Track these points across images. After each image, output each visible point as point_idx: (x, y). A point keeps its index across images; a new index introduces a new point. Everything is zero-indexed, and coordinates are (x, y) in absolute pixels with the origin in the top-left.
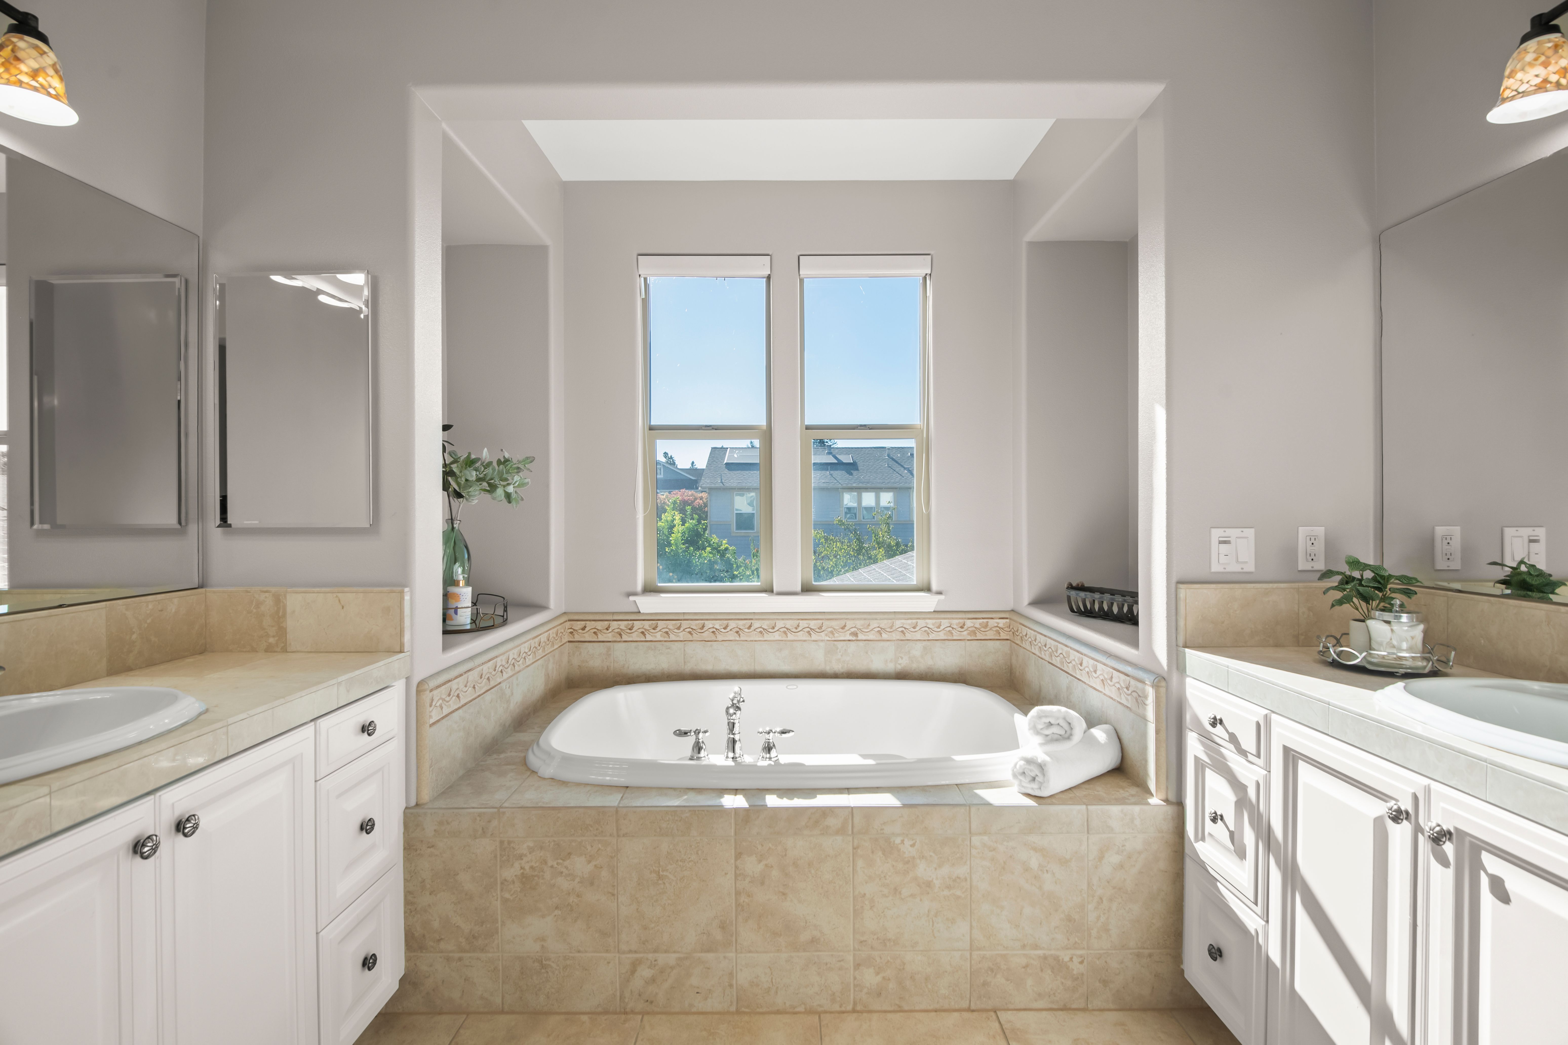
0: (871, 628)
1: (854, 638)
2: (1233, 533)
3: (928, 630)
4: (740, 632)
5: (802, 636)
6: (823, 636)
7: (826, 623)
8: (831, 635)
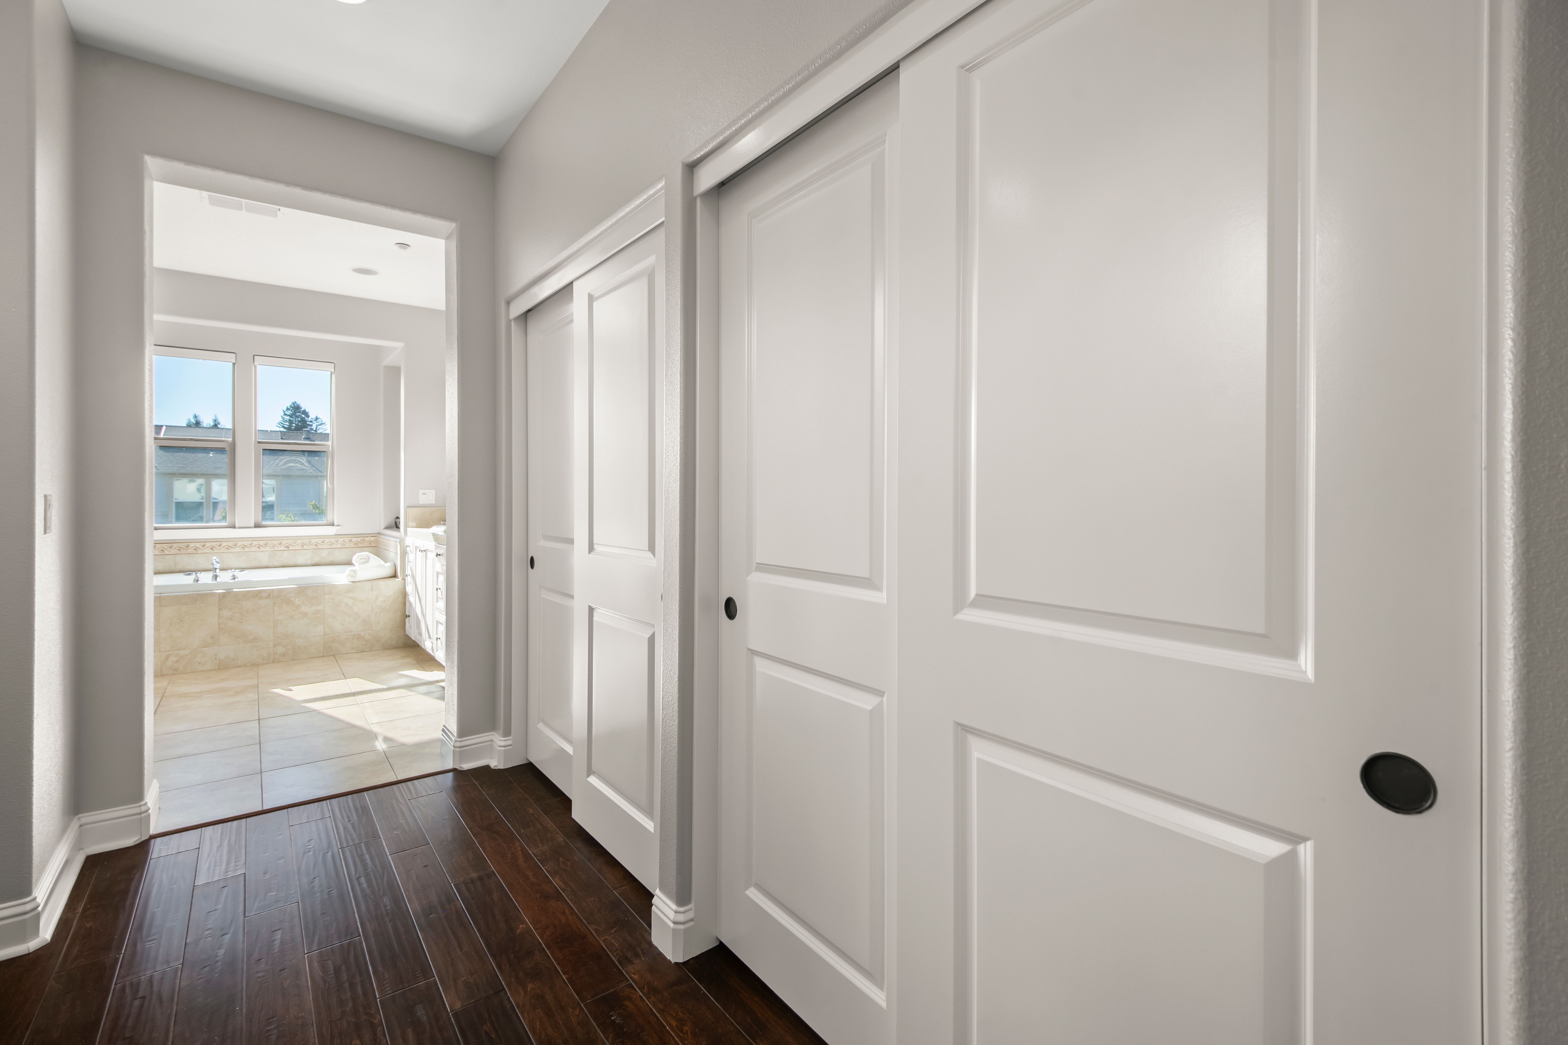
0: (297, 543)
1: (287, 549)
2: (427, 491)
3: (331, 544)
4: (213, 548)
5: (253, 549)
6: (267, 549)
7: (269, 542)
8: (273, 548)
